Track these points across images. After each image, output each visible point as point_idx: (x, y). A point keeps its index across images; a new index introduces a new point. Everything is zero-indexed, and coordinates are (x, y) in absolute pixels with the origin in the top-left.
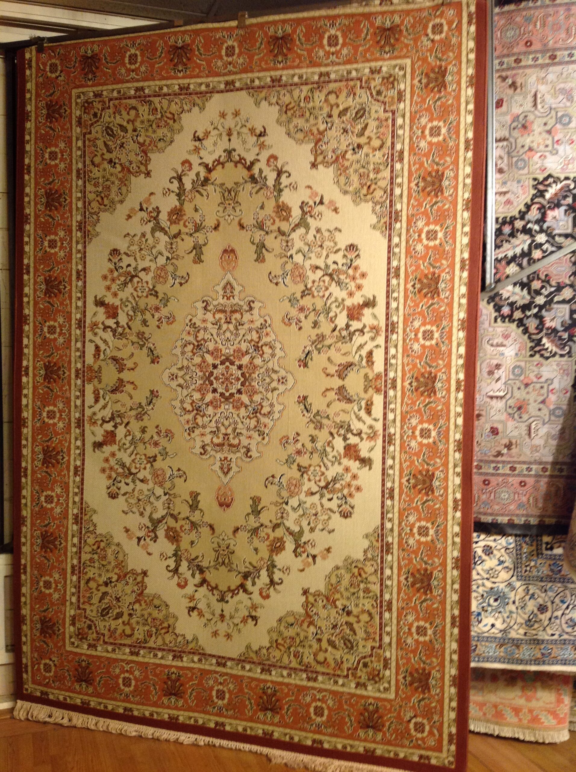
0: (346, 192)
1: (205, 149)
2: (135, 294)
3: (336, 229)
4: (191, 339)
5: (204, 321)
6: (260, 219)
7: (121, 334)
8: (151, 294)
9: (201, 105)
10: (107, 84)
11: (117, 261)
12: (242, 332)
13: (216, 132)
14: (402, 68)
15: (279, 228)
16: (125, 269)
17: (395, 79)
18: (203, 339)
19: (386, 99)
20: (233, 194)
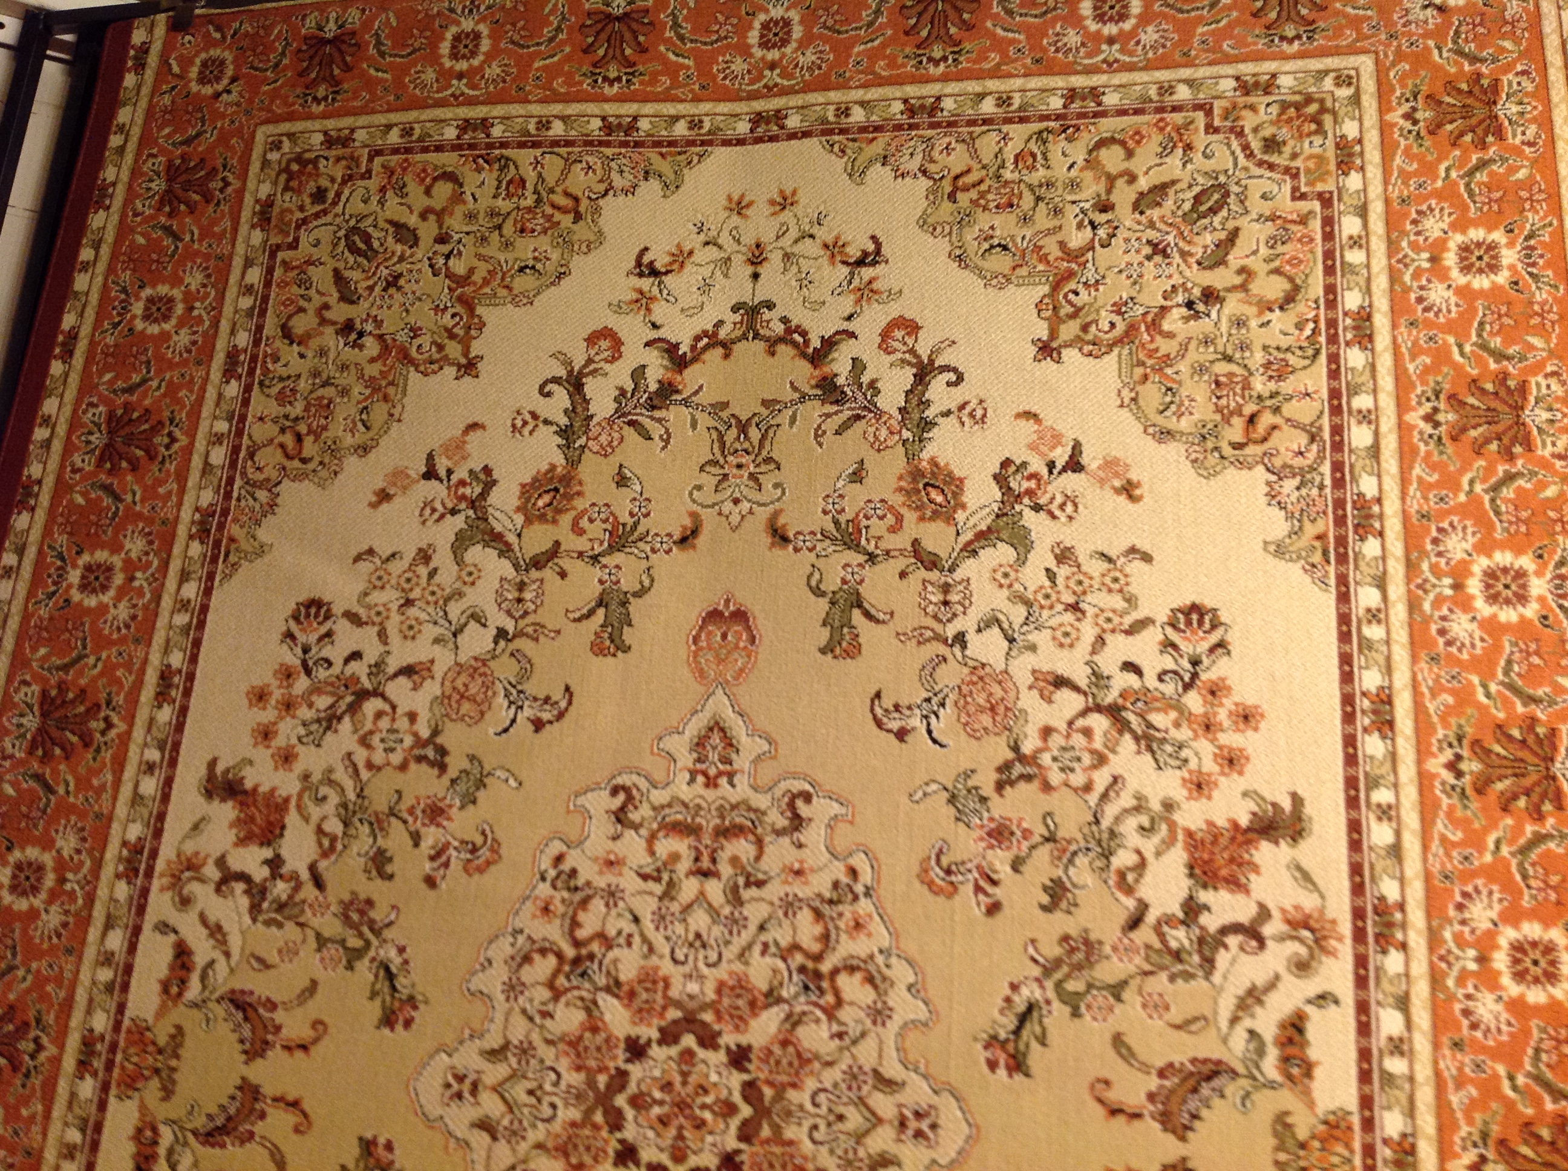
0: (1165, 435)
1: (671, 299)
2: (361, 755)
3: (1133, 550)
4: (553, 932)
5: (610, 863)
6: (849, 514)
7: (281, 907)
8: (420, 759)
9: (670, 176)
10: (373, 112)
11: (313, 638)
12: (755, 912)
13: (712, 252)
14: (1343, 80)
15: (916, 542)
16: (336, 669)
17: (1323, 110)
18: (601, 936)
19: (1298, 163)
20: (755, 434)
